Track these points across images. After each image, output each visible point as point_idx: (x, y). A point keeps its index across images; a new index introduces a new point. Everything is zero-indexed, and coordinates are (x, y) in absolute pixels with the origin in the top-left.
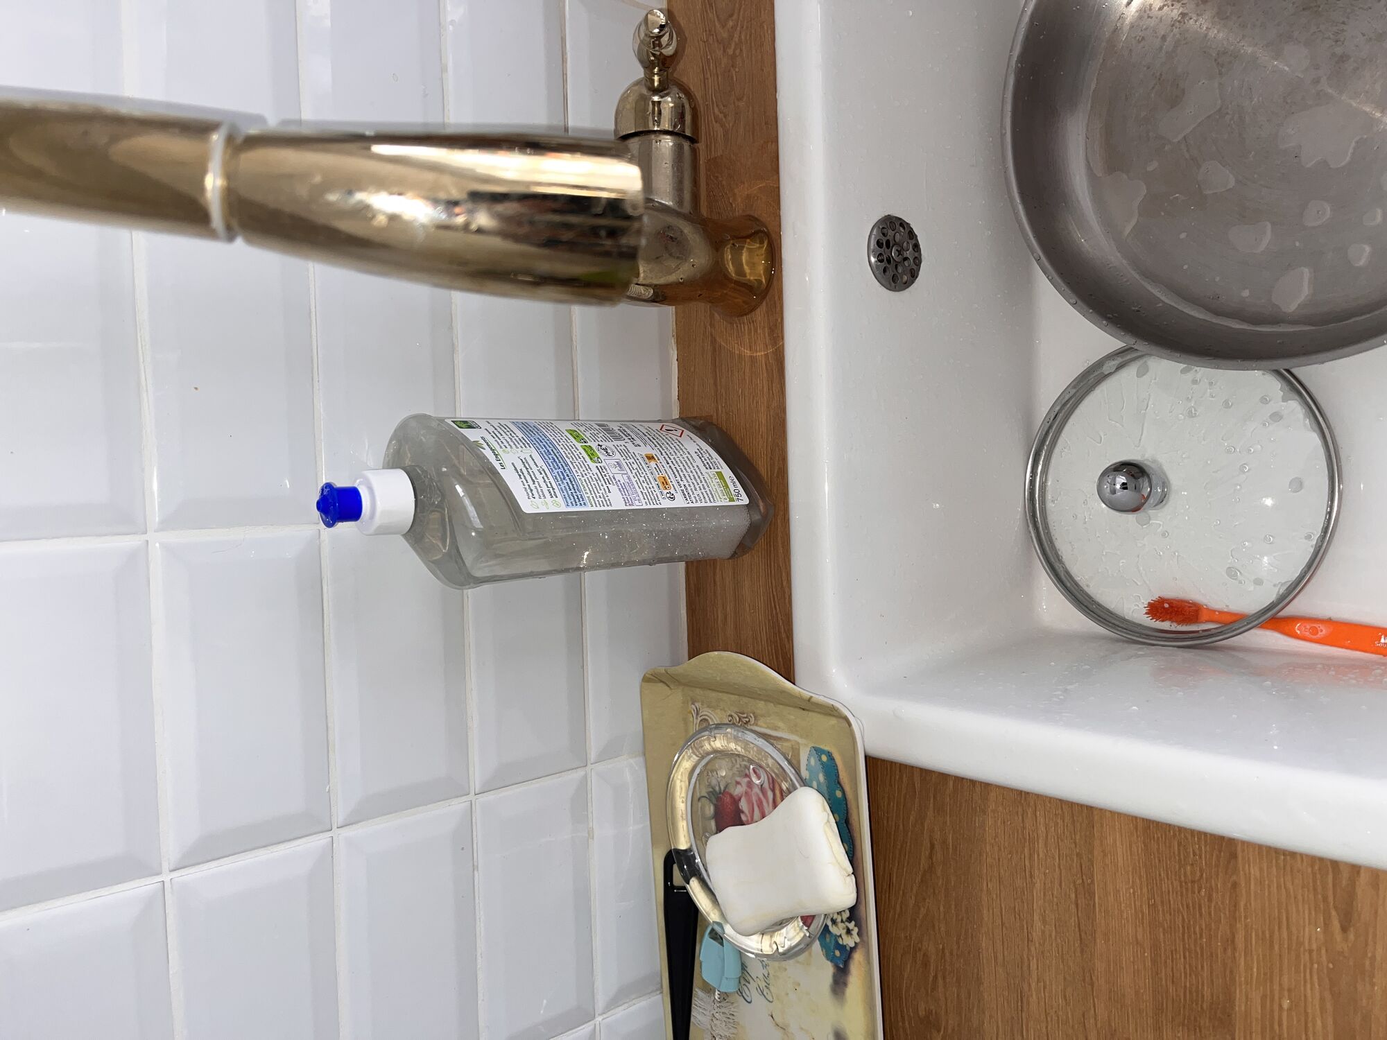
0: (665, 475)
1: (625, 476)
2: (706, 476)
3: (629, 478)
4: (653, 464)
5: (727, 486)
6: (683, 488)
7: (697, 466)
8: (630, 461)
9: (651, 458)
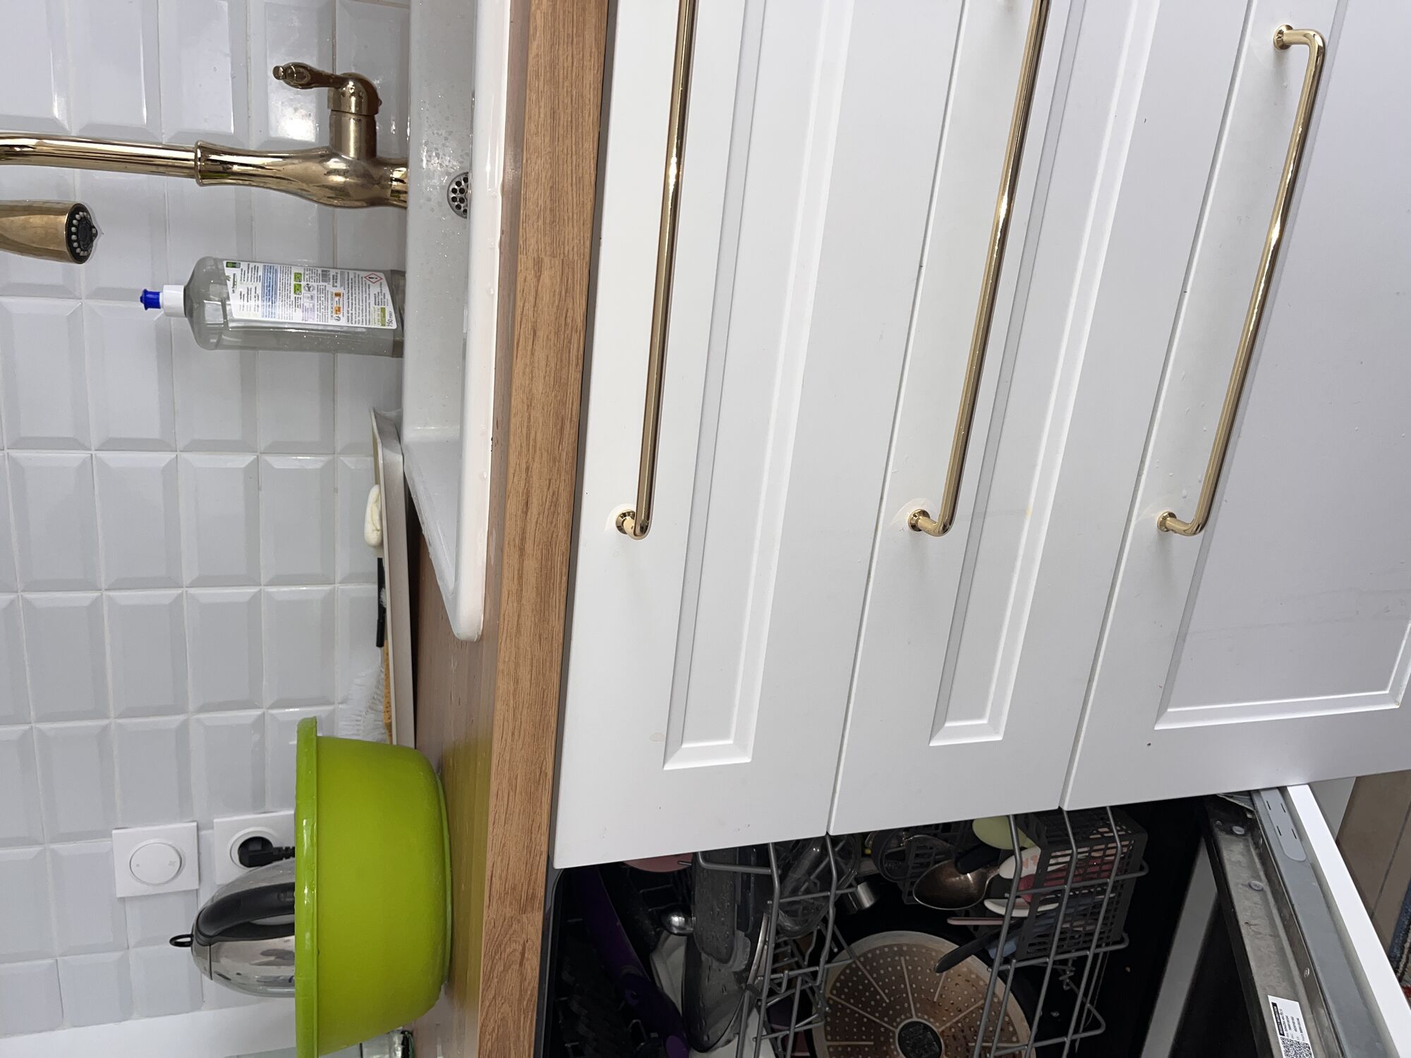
0: (341, 306)
1: (311, 305)
2: (372, 309)
3: (314, 306)
4: (337, 299)
5: (384, 316)
6: (350, 315)
7: (369, 303)
8: (322, 295)
9: (338, 295)
